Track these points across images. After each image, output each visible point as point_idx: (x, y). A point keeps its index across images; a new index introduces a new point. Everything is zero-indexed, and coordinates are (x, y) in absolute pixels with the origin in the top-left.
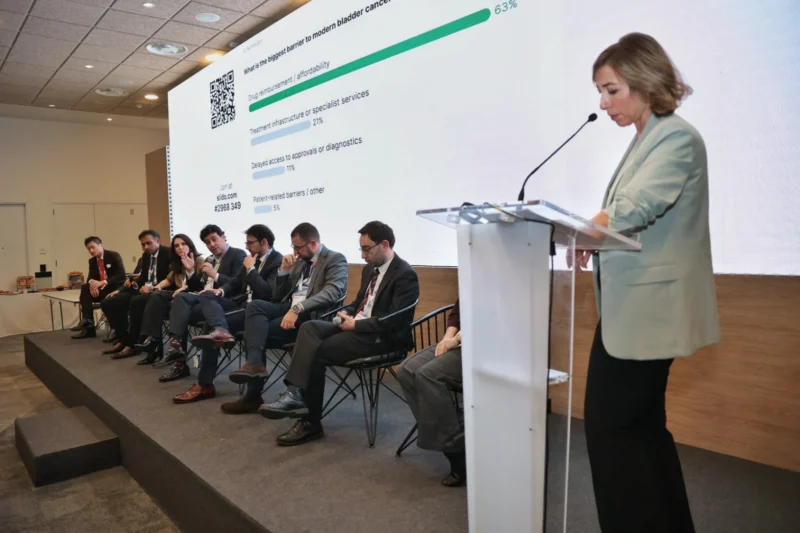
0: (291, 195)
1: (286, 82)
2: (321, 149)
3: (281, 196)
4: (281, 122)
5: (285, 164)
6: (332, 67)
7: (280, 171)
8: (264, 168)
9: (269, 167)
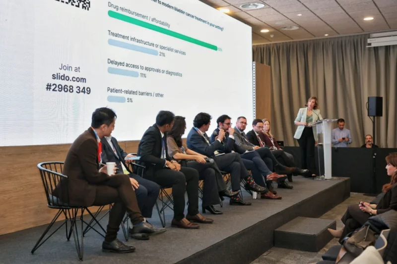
0: (142, 94)
1: (144, 17)
2: (163, 72)
3: (134, 93)
4: (138, 41)
5: (140, 71)
6: (171, 29)
7: (135, 75)
8: (120, 67)
9: (125, 68)
